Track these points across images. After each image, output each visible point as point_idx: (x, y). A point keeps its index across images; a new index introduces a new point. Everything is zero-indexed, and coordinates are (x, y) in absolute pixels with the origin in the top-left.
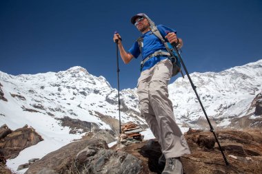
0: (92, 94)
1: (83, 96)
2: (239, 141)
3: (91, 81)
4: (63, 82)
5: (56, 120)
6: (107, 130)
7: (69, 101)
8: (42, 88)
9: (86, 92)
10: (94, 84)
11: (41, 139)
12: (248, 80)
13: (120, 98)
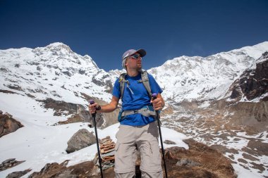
0: (77, 75)
1: (67, 76)
3: (75, 60)
4: (42, 60)
5: (38, 102)
7: (50, 81)
8: (17, 66)
9: (70, 72)
10: (79, 63)
11: (20, 125)
13: (108, 79)
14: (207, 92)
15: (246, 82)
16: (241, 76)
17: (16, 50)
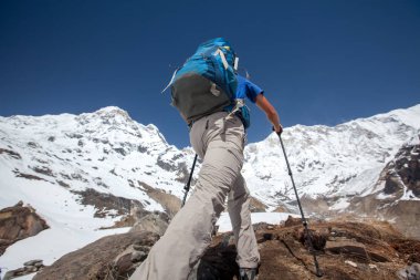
0: (135, 153)
1: (120, 154)
4: (87, 131)
5: (72, 194)
6: (157, 213)
7: (95, 163)
8: (52, 139)
9: (125, 148)
10: (140, 136)
11: (44, 226)
12: (375, 140)
13: (181, 160)
14: (342, 182)
15: (406, 165)
16: (397, 156)
17: (54, 116)
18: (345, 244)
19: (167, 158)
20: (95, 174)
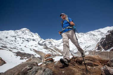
0: (32, 41)
1: (27, 42)
2: (91, 61)
3: (31, 35)
4: (17, 35)
5: (13, 53)
6: (38, 57)
7: (20, 44)
8: (7, 38)
9: (29, 40)
10: (33, 36)
12: (95, 37)
13: (45, 43)
14: (87, 47)
15: (103, 43)
16: (100, 40)
18: (87, 62)
19: (41, 42)
20: (20, 47)
